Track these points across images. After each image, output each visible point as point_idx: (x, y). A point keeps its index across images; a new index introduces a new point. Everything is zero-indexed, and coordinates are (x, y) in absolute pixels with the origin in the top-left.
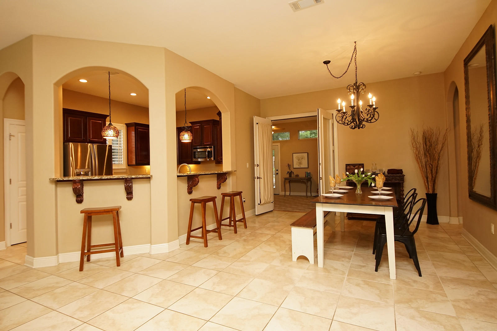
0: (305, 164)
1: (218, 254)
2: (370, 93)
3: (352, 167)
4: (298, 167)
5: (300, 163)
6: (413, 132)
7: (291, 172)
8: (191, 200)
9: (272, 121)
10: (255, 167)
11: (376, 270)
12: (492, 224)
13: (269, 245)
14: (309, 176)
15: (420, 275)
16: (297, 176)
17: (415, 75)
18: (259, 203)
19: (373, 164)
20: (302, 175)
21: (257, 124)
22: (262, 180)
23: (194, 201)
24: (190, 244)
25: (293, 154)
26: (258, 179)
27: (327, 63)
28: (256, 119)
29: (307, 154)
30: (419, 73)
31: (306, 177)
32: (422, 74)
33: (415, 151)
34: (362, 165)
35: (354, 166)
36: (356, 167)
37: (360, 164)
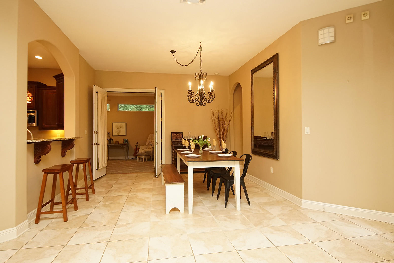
0: (123, 132)
1: (87, 225)
2: (212, 81)
3: (175, 134)
4: (117, 135)
5: (119, 132)
6: (213, 112)
7: (111, 138)
8: (43, 170)
9: (107, 92)
10: (94, 134)
11: (226, 207)
12: (271, 167)
13: (133, 205)
14: (127, 143)
15: (249, 204)
16: (117, 142)
17: (216, 74)
18: (97, 168)
19: (189, 133)
20: (121, 142)
21: (97, 92)
22: (100, 147)
23: (47, 172)
24: (41, 222)
25: (113, 124)
26: (96, 145)
27: (173, 52)
28: (96, 88)
29: (125, 124)
30: (218, 74)
31: (124, 143)
32: (219, 75)
33: (213, 124)
34: (182, 133)
35: (177, 134)
36: (178, 134)
37: (180, 133)
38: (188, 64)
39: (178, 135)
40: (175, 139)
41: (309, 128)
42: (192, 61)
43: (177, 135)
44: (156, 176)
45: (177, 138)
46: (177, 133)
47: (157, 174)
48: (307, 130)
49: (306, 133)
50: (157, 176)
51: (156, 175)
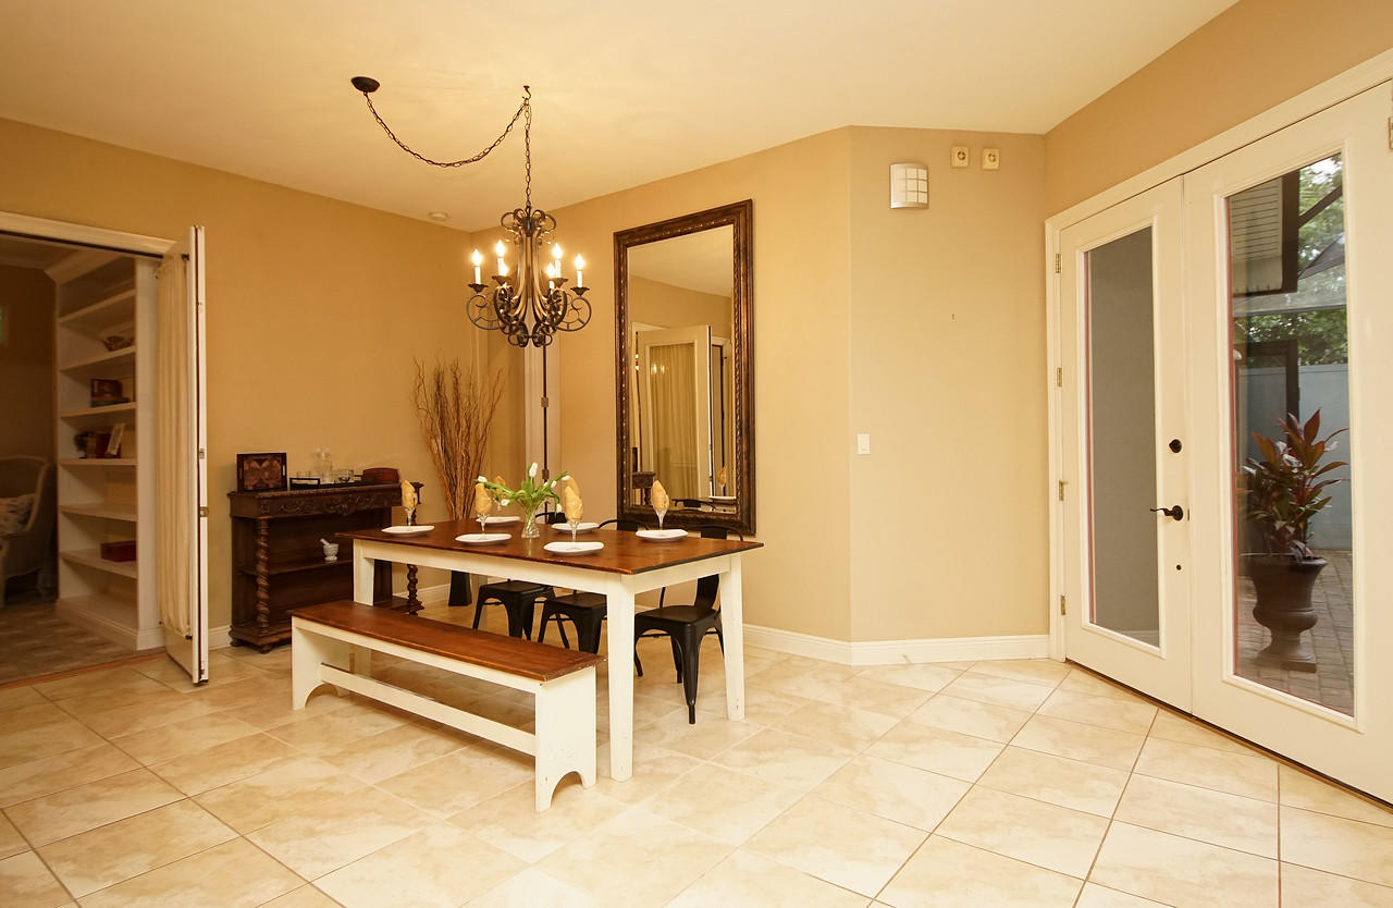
3: (253, 465)
27: (365, 85)
34: (282, 458)
35: (260, 462)
36: (265, 465)
37: (275, 455)
38: (461, 163)
39: (265, 469)
40: (255, 486)
41: (867, 436)
42: (479, 152)
43: (260, 465)
44: (200, 677)
45: (261, 480)
46: (260, 458)
47: (205, 666)
48: (864, 443)
49: (860, 452)
50: (204, 677)
51: (201, 672)
